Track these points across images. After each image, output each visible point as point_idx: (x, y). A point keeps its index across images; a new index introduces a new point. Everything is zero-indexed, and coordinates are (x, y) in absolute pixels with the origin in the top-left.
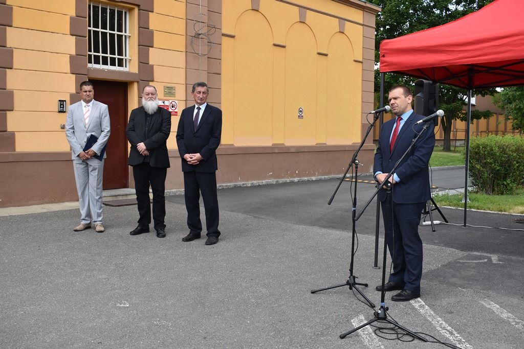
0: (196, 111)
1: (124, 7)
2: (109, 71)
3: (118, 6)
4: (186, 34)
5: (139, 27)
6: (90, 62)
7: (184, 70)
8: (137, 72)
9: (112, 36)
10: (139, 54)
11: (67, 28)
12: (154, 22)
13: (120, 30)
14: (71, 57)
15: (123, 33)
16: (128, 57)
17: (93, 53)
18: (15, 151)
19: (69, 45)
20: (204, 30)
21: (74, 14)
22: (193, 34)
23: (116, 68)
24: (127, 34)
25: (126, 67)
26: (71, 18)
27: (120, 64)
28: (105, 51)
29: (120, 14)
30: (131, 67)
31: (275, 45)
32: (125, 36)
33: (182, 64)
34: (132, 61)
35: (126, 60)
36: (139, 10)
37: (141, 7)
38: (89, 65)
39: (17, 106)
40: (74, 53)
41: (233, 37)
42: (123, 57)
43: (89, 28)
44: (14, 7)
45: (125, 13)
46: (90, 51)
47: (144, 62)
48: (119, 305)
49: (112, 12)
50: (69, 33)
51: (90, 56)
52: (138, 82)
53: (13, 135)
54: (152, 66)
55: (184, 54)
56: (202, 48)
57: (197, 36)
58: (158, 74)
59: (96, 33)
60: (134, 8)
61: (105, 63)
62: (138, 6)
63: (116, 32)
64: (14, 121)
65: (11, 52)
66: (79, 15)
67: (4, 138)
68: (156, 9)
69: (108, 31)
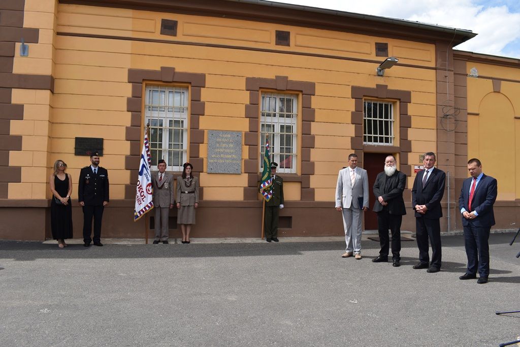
0: (425, 173)
1: (389, 101)
3: (385, 101)
4: (437, 116)
5: (400, 114)
6: (365, 141)
7: (436, 143)
8: (399, 146)
9: (381, 122)
10: (400, 133)
11: (349, 120)
12: (411, 109)
13: (386, 117)
14: (352, 138)
15: (389, 120)
16: (392, 136)
17: (367, 135)
18: (314, 200)
19: (351, 130)
20: (452, 112)
21: (354, 110)
22: (442, 116)
23: (384, 144)
24: (392, 120)
25: (391, 142)
26: (352, 113)
27: (387, 140)
28: (375, 133)
29: (386, 106)
30: (395, 143)
31: (516, 118)
33: (434, 138)
34: (395, 139)
35: (391, 138)
36: (400, 102)
37: (401, 101)
38: (364, 143)
39: (316, 172)
40: (354, 136)
41: (477, 115)
42: (389, 136)
43: (365, 118)
44: (316, 110)
45: (391, 105)
46: (365, 133)
47: (404, 138)
48: (351, 301)
49: (381, 105)
50: (350, 123)
51: (365, 137)
52: (399, 153)
53: (313, 189)
54: (410, 141)
55: (435, 131)
56: (450, 125)
57: (446, 116)
58: (415, 146)
59: (369, 121)
60: (396, 102)
61: (376, 140)
62: (400, 99)
63: (384, 119)
64: (314, 182)
65: (313, 137)
66: (358, 110)
67: (308, 192)
68: (413, 100)
69: (378, 119)
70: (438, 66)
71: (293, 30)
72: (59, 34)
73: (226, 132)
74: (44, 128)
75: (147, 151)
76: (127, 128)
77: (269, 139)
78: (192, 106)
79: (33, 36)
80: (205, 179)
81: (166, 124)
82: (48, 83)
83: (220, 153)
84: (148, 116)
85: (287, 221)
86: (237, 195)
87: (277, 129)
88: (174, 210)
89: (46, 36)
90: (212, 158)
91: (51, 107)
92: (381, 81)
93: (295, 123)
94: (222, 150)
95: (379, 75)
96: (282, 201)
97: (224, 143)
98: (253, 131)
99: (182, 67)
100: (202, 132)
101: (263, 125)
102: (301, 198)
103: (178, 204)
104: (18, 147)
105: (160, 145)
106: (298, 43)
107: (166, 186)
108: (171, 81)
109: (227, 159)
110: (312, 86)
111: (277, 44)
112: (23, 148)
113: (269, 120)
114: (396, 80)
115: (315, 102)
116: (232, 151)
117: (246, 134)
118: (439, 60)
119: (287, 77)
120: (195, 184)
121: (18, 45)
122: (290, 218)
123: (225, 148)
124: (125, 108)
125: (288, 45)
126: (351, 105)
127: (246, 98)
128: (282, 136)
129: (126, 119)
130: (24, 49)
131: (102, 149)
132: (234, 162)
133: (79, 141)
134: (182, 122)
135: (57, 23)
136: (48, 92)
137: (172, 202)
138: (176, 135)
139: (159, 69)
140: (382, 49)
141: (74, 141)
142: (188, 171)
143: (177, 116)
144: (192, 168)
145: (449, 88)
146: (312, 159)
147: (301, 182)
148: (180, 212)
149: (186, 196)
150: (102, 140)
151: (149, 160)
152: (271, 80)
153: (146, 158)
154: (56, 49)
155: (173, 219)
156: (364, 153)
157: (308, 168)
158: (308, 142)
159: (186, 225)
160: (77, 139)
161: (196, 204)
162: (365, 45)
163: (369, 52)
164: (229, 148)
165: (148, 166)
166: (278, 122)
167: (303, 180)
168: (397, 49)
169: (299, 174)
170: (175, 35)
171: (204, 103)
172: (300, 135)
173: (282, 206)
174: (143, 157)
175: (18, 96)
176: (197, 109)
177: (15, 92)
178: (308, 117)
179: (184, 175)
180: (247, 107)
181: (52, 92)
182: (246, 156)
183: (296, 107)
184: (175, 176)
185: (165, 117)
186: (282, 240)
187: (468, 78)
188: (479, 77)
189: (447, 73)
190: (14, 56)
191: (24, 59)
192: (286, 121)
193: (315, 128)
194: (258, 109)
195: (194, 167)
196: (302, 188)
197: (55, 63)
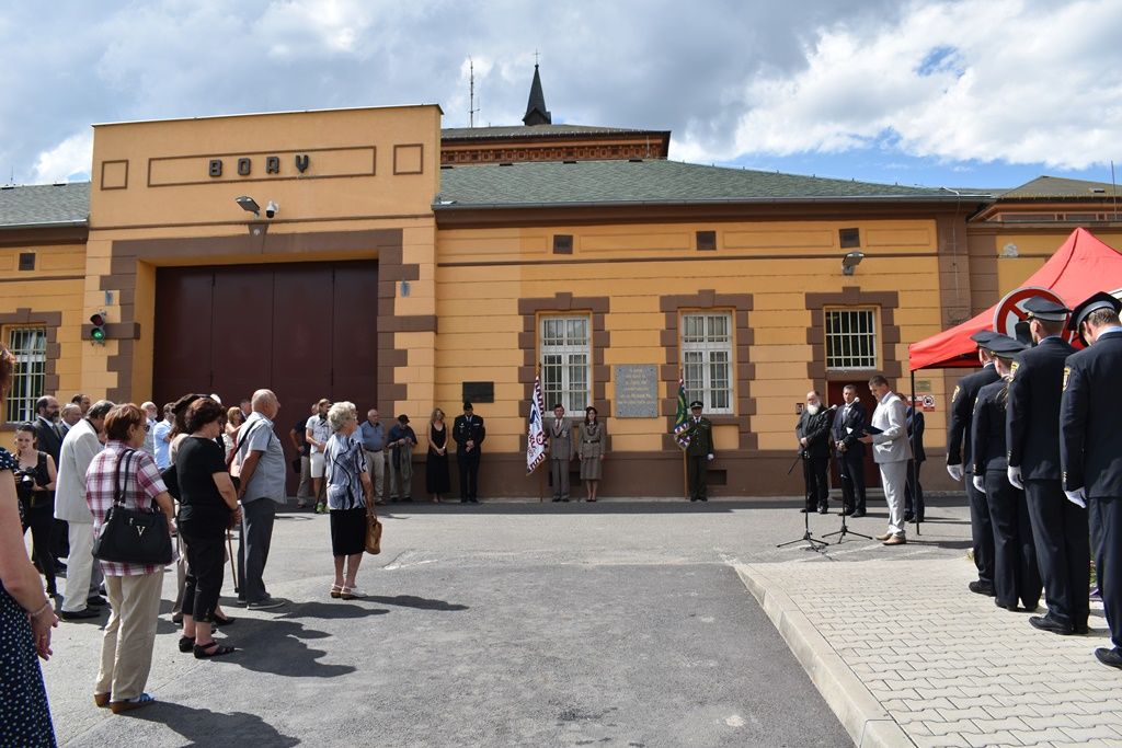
1: (866, 308)
2: (849, 372)
3: (859, 308)
4: (942, 323)
5: (885, 325)
6: (829, 365)
8: (884, 369)
9: (855, 338)
10: (885, 351)
11: (804, 338)
12: (899, 317)
13: (864, 330)
14: (809, 363)
16: (874, 356)
17: (833, 357)
18: (757, 448)
19: (807, 353)
21: (810, 325)
22: (951, 322)
23: (861, 368)
24: (872, 333)
25: (871, 365)
26: (808, 329)
27: (865, 362)
28: (847, 353)
29: (862, 315)
30: (878, 366)
32: (871, 336)
34: (877, 361)
35: (872, 358)
36: (883, 308)
37: (885, 306)
38: (830, 368)
39: (759, 410)
40: (811, 359)
42: (869, 356)
43: (829, 335)
45: (870, 314)
46: (830, 355)
47: (889, 357)
49: (854, 315)
50: (805, 342)
51: (830, 360)
53: (756, 435)
58: (906, 369)
59: (837, 338)
60: (876, 308)
61: (848, 364)
62: (880, 304)
63: (859, 334)
64: (756, 424)
65: (753, 366)
66: (816, 324)
67: (748, 438)
68: (901, 304)
69: (850, 334)
70: (942, 250)
71: (719, 228)
72: (440, 265)
73: (638, 366)
74: (429, 375)
75: (539, 395)
76: (520, 368)
77: (696, 370)
78: (595, 336)
79: (413, 272)
80: (612, 425)
81: (565, 360)
82: (431, 324)
83: (630, 393)
84: (545, 351)
85: (721, 476)
86: (655, 445)
87: (706, 358)
88: (575, 462)
89: (427, 271)
90: (621, 400)
91: (436, 349)
92: (849, 282)
93: (729, 348)
94: (632, 389)
95: (846, 275)
96: (710, 449)
97: (634, 380)
98: (672, 361)
99: (580, 291)
100: (609, 368)
101: (686, 354)
102: (740, 445)
103: (580, 456)
104: (403, 397)
105: (560, 387)
106: (727, 245)
107: (564, 434)
108: (567, 308)
109: (640, 399)
110: (748, 299)
111: (699, 249)
112: (409, 396)
113: (694, 347)
114: (873, 277)
115: (754, 320)
116: (646, 389)
117: (663, 367)
118: (943, 242)
119: (714, 291)
120: (600, 432)
121: (399, 284)
122: (725, 472)
123: (636, 386)
124: (517, 345)
125: (714, 248)
126: (806, 319)
127: (660, 321)
128: (712, 366)
129: (518, 358)
130: (406, 289)
131: (492, 394)
132: (649, 403)
133: (468, 387)
134: (585, 356)
135: (438, 253)
136: (432, 334)
137: (572, 453)
138: (577, 374)
139: (553, 296)
140: (850, 238)
141: (461, 386)
142: (591, 416)
143: (578, 350)
144: (596, 412)
145: (961, 279)
146: (752, 395)
147: (738, 425)
148: (582, 465)
149: (588, 446)
150: (492, 384)
151: (540, 405)
152: (692, 297)
153: (537, 403)
154: (438, 283)
155: (575, 475)
156: (829, 383)
157: (748, 407)
158: (747, 373)
159: (592, 481)
160: (464, 383)
161: (602, 456)
162: (826, 235)
163: (830, 244)
164: (642, 386)
165: (539, 412)
166: (706, 348)
167: (742, 422)
168: (874, 235)
169: (736, 415)
170: (570, 252)
171: (609, 333)
172: (736, 364)
173: (711, 456)
174: (533, 402)
175: (401, 340)
176: (601, 341)
177: (398, 336)
178: (745, 339)
179: (587, 421)
180: (662, 332)
181: (436, 333)
182: (663, 394)
183: (731, 327)
184: (575, 423)
185: (565, 352)
186: (710, 500)
187: (999, 260)
188: (1019, 256)
189: (955, 259)
190: (394, 297)
191: (405, 298)
192: (719, 347)
193: (755, 354)
194: (677, 334)
195: (599, 412)
196: (740, 432)
197: (438, 299)
